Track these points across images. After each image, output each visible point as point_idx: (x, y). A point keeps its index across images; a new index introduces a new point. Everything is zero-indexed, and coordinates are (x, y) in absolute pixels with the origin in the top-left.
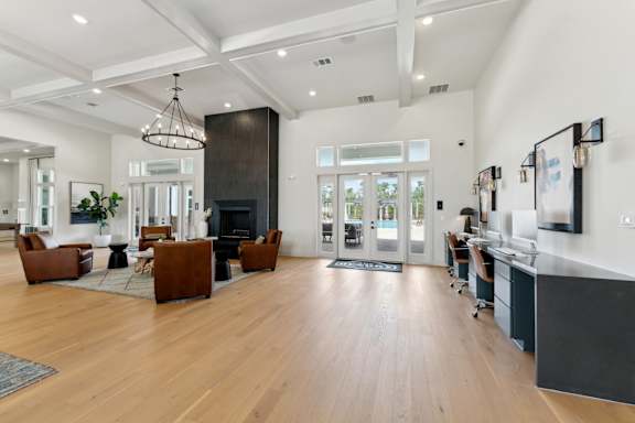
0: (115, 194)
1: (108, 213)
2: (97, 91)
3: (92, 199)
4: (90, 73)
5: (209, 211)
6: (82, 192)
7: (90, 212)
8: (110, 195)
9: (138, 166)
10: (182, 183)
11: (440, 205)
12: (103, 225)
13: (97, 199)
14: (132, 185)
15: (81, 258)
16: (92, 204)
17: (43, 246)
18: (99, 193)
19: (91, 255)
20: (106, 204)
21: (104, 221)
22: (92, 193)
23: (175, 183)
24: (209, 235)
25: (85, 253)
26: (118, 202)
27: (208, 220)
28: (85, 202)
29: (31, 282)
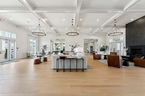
0: (107, 46)
1: (106, 49)
2: (102, 29)
3: (103, 47)
4: (100, 26)
5: (127, 49)
6: (102, 46)
7: (103, 50)
8: (106, 46)
9: (111, 40)
10: (120, 42)
13: (104, 47)
14: (110, 44)
15: (99, 57)
16: (103, 48)
17: (95, 54)
18: (104, 46)
19: (101, 56)
21: (105, 51)
23: (119, 43)
24: (127, 55)
25: (100, 56)
26: (107, 47)
27: (127, 51)
28: (102, 48)
29: (94, 59)
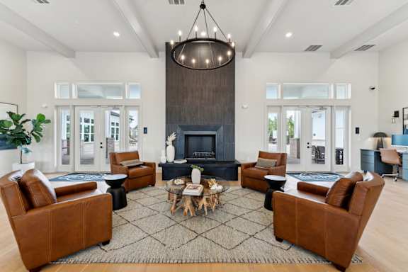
0: (41, 116)
3: (10, 121)
8: (34, 117)
10: (126, 107)
11: (357, 131)
12: (27, 151)
13: (16, 121)
14: (57, 107)
16: (12, 127)
20: (28, 127)
21: (28, 147)
22: (11, 114)
26: (44, 125)
